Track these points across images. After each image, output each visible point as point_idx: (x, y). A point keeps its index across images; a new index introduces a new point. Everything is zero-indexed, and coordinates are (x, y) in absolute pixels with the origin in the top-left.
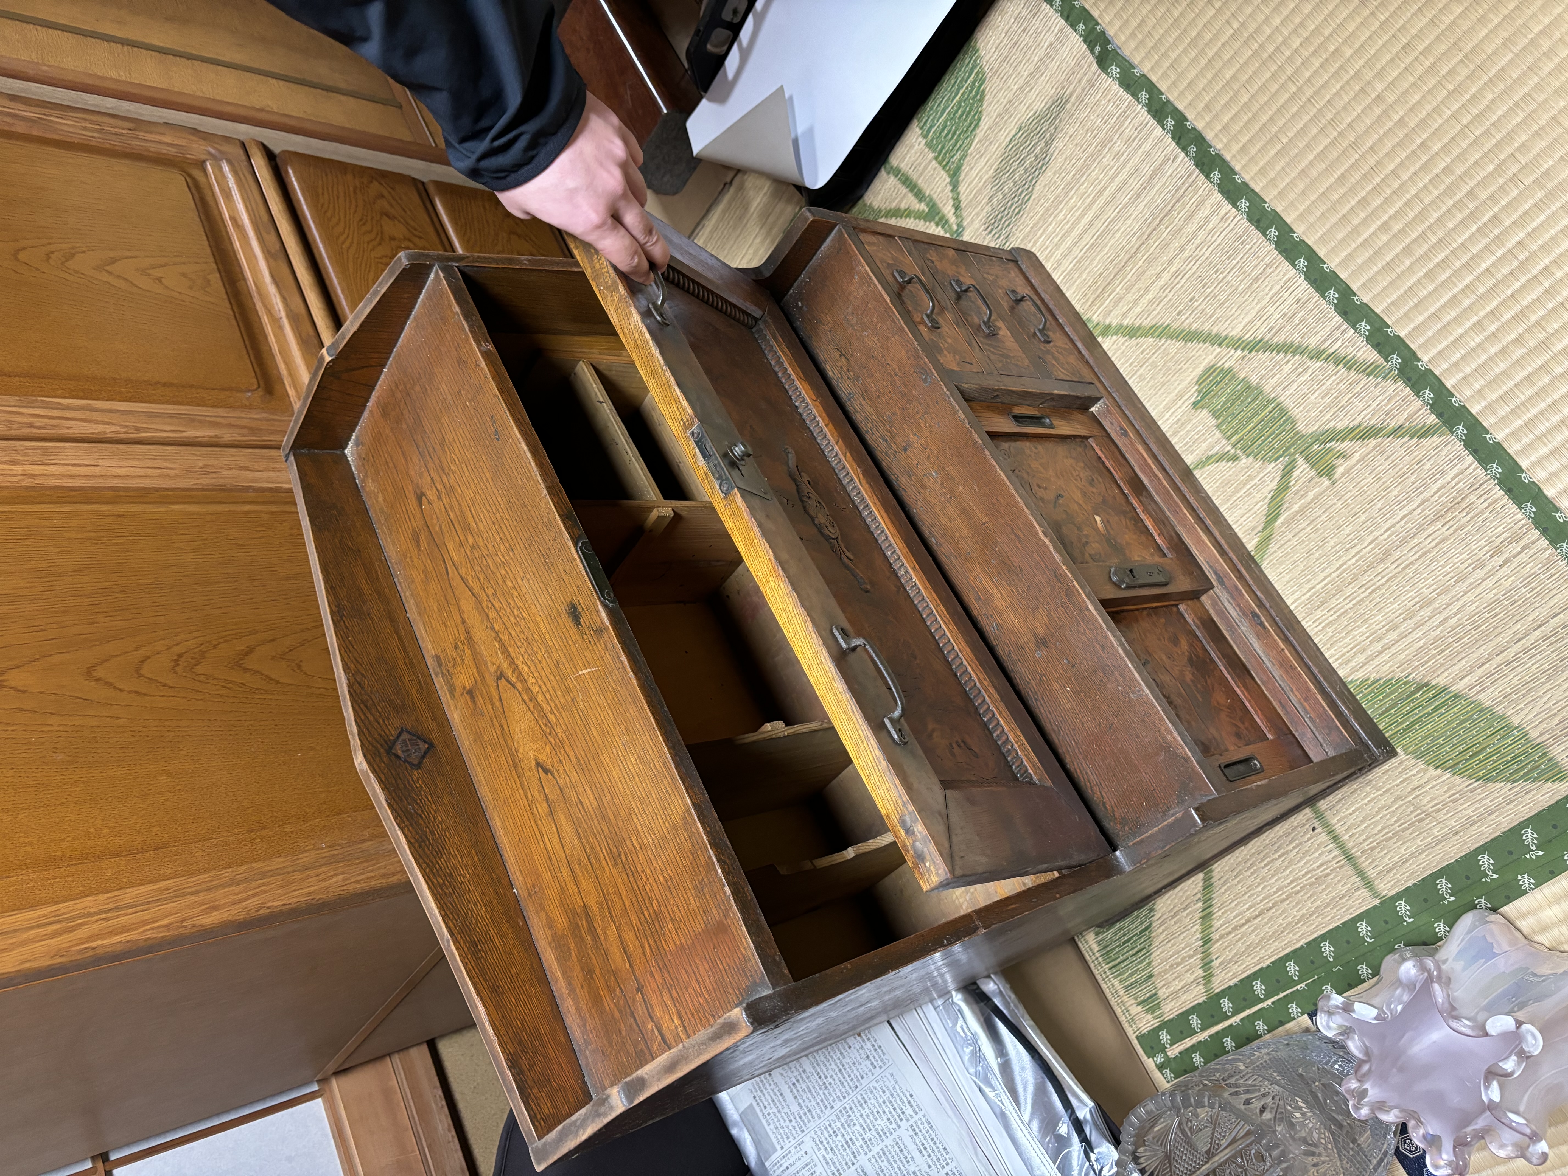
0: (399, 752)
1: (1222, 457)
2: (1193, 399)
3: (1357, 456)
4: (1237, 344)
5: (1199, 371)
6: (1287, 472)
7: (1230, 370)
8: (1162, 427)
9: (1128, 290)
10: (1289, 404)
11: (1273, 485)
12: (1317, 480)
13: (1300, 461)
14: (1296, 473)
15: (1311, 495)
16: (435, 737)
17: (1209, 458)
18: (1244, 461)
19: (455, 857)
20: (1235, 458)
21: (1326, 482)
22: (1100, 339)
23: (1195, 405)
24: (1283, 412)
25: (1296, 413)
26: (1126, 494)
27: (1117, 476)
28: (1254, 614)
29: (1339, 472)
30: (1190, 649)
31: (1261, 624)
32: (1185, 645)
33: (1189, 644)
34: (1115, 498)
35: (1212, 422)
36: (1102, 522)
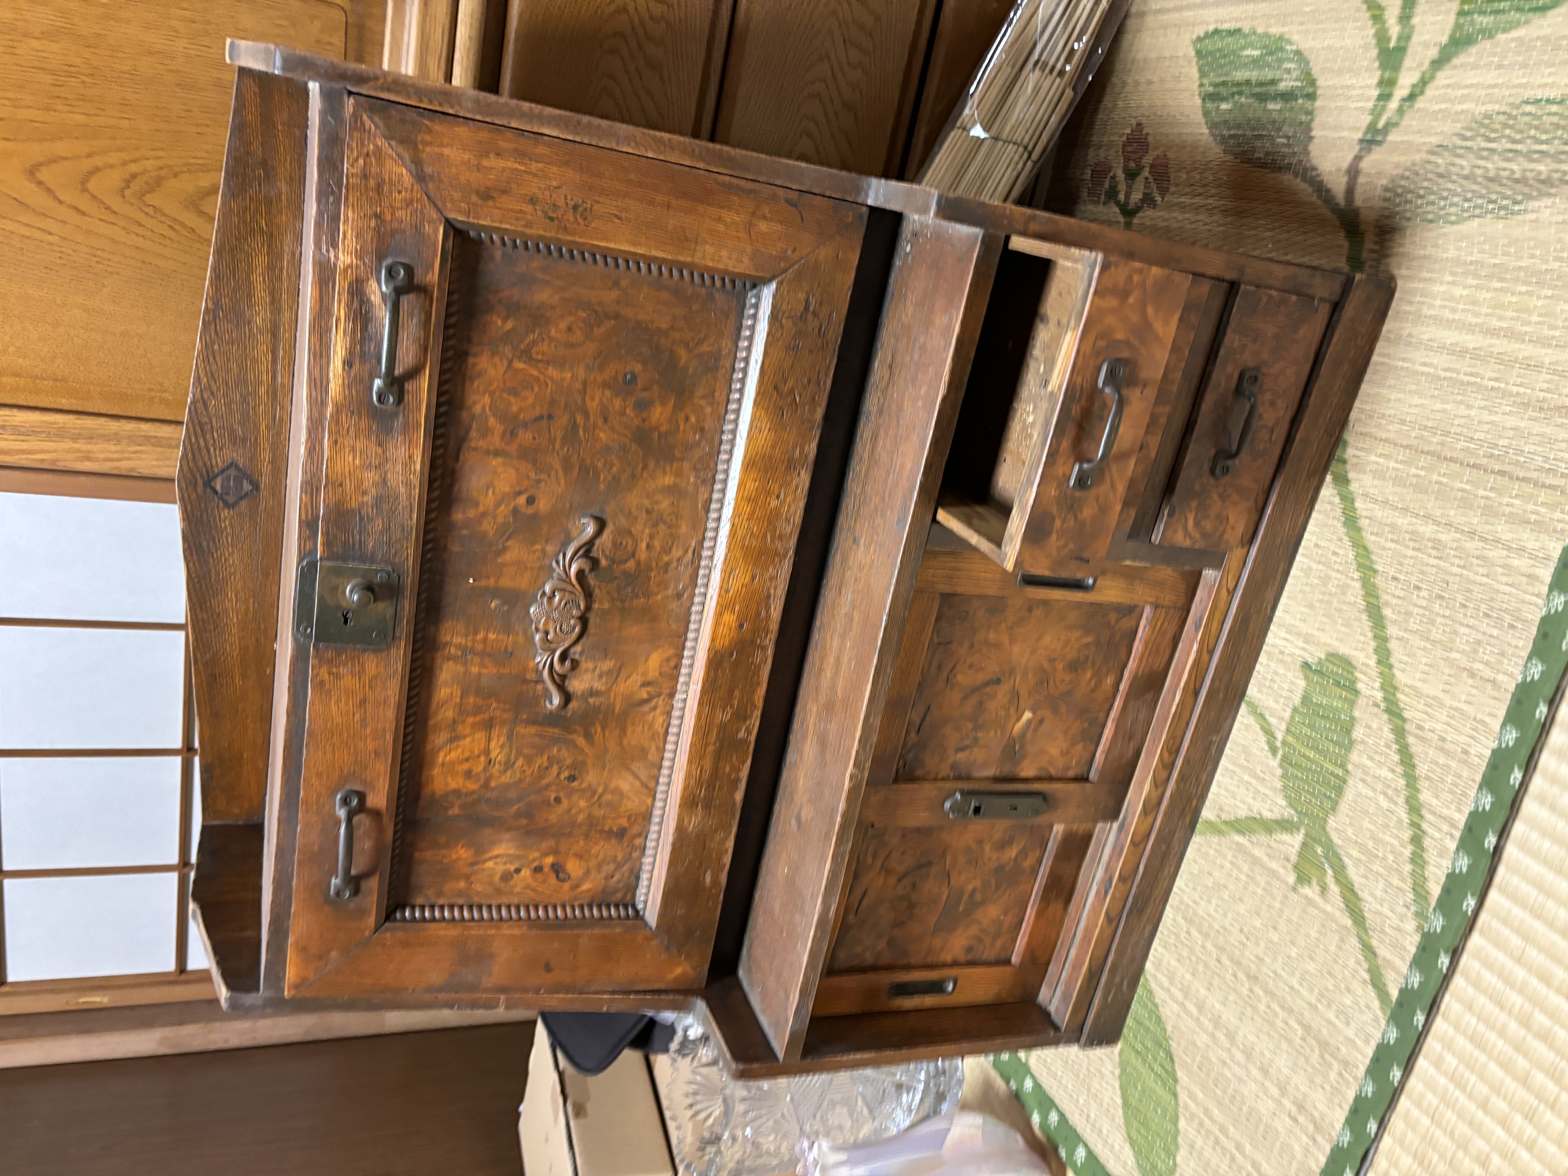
0: (218, 487)
1: (1268, 732)
2: (1310, 660)
3: (1329, 908)
4: (1389, 687)
5: (1344, 650)
6: (1285, 825)
7: (1357, 692)
8: (1270, 634)
10: (1349, 794)
11: (1267, 815)
12: (1289, 866)
13: (1300, 837)
14: (1286, 837)
15: (1274, 865)
16: (265, 480)
17: (1262, 716)
18: (1274, 763)
19: (231, 600)
20: (1274, 750)
21: (1291, 879)
22: (1329, 478)
23: (1306, 665)
24: (1339, 791)
25: (1344, 807)
26: (1117, 690)
27: (1132, 664)
28: (1110, 880)
29: (1306, 891)
30: (1016, 857)
31: (1106, 893)
32: (1012, 852)
33: (1023, 853)
34: (1093, 691)
35: (1297, 700)
36: (1029, 721)
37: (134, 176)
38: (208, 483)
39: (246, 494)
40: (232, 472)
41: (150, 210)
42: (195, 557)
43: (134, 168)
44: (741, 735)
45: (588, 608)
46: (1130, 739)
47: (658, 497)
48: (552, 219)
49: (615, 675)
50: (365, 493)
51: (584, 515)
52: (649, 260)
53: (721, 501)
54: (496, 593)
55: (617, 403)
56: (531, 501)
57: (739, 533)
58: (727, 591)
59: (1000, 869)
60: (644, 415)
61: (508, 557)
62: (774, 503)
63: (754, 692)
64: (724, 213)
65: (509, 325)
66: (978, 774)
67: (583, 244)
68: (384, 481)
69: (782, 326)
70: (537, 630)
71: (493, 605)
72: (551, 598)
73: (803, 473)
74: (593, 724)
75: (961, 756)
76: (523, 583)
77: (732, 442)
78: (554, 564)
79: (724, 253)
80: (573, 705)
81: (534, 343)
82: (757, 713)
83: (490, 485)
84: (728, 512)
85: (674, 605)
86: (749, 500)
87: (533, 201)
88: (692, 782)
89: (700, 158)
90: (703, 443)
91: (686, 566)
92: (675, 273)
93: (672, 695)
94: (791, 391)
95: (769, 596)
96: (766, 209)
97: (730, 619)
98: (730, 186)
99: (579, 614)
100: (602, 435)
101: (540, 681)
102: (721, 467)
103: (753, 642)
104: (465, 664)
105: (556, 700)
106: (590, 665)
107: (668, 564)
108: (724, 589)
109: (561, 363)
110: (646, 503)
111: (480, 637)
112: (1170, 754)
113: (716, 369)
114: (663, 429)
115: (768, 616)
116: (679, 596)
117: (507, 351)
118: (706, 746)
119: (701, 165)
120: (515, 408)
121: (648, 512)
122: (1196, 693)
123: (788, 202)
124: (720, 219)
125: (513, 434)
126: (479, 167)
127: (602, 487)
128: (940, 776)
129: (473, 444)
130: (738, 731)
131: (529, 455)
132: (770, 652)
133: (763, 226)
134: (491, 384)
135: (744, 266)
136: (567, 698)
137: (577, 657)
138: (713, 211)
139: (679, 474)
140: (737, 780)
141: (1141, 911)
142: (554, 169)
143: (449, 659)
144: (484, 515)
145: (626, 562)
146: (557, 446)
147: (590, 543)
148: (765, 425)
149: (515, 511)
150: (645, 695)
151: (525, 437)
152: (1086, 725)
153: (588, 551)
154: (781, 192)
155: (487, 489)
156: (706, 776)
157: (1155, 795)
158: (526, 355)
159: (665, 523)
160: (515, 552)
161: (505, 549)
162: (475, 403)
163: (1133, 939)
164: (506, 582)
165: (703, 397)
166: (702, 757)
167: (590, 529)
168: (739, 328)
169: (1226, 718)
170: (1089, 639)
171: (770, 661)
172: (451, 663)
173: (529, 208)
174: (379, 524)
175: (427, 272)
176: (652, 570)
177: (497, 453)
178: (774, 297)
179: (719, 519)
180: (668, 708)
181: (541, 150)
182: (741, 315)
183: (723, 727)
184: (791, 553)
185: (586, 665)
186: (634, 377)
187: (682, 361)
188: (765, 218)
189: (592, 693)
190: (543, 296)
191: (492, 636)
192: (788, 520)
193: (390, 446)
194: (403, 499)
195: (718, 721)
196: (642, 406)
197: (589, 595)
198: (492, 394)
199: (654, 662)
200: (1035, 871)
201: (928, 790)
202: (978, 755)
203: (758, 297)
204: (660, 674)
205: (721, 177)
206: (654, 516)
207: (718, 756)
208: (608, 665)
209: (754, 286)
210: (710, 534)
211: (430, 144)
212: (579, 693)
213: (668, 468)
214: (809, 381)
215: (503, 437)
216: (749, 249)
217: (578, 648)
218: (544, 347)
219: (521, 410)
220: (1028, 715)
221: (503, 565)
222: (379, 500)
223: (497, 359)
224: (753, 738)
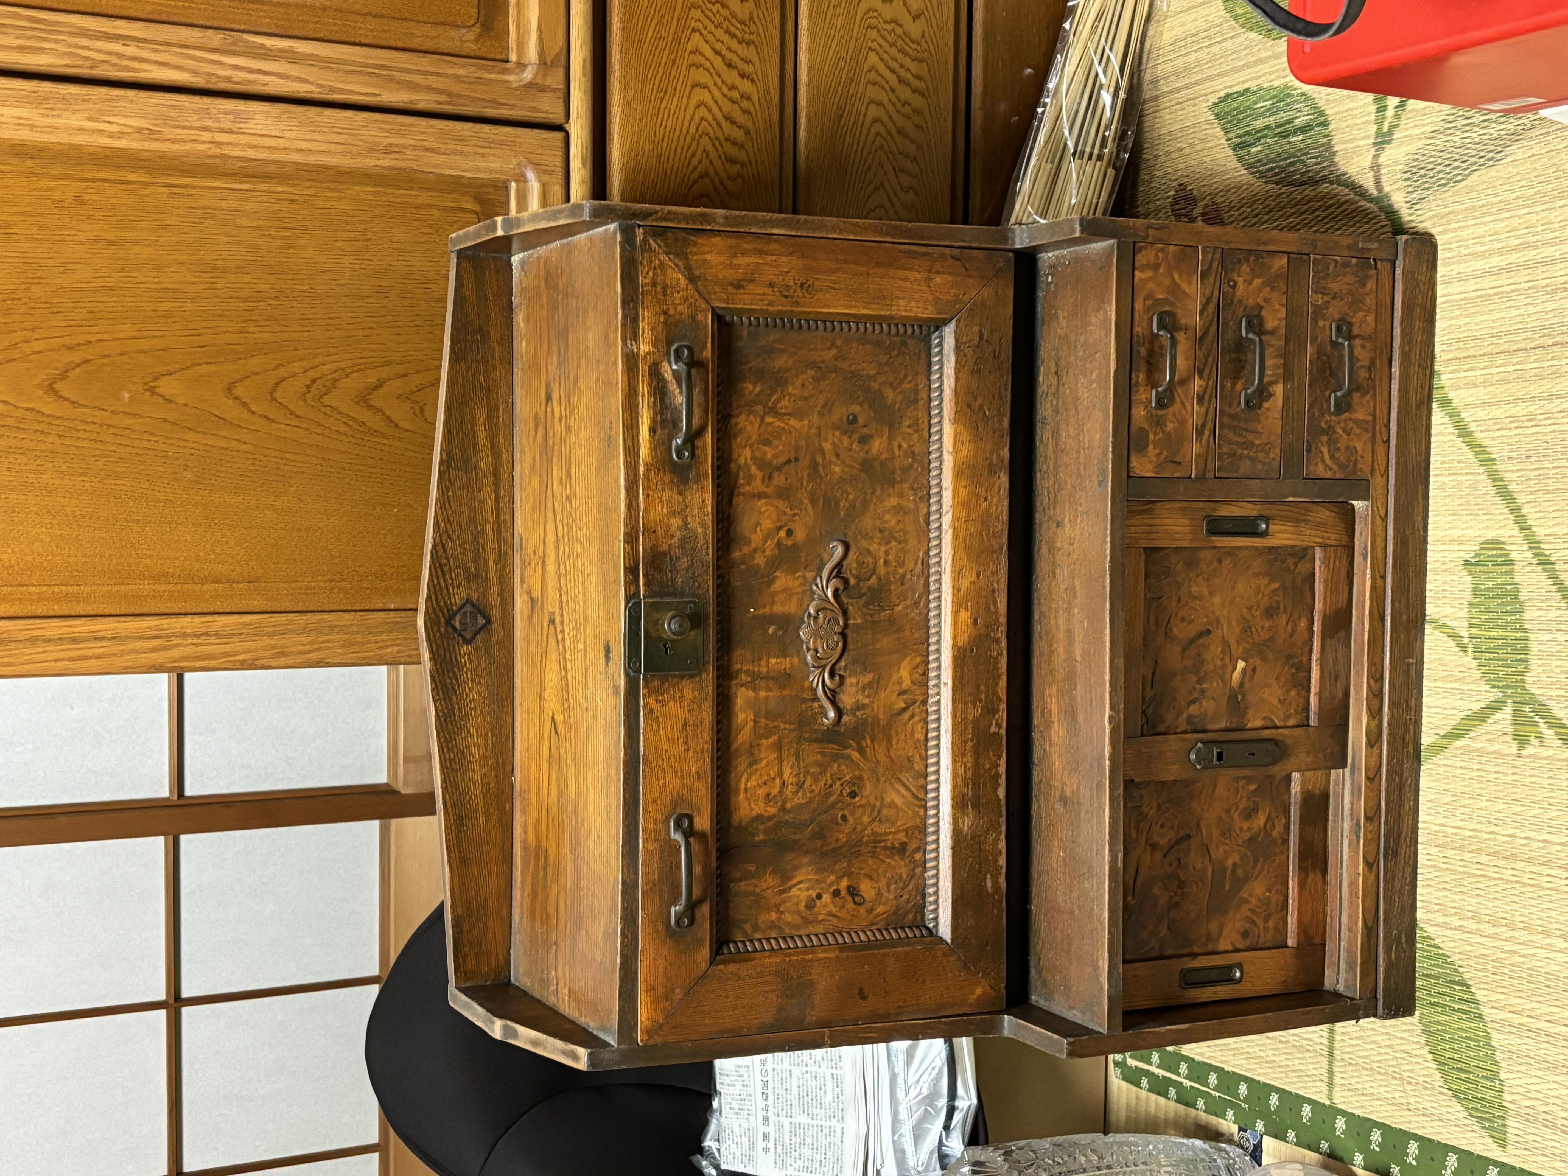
0: (457, 625)
1: (1454, 636)
2: (1467, 557)
3: (1550, 752)
4: (1534, 544)
5: (1491, 535)
6: (1494, 707)
7: (1511, 563)
8: (1429, 554)
9: (1486, 383)
10: (1534, 647)
11: (1476, 707)
12: (1509, 738)
13: (1508, 709)
14: (1498, 716)
15: (1496, 747)
16: (495, 614)
17: (1444, 626)
18: (1468, 659)
19: (472, 736)
20: (1464, 648)
21: (1514, 750)
22: (1435, 405)
23: (1467, 563)
24: (1525, 651)
25: (1534, 662)
26: (1313, 632)
27: (1318, 606)
28: (1358, 824)
29: (1529, 750)
30: (1265, 825)
31: (1358, 837)
32: (1260, 820)
33: (1268, 819)
34: (1291, 636)
35: (1469, 596)
36: (1244, 670)
37: (314, 381)
38: (449, 622)
39: (481, 629)
40: (468, 608)
41: (328, 410)
42: (442, 696)
43: (312, 374)
44: (993, 729)
45: (846, 625)
46: (1336, 679)
47: (887, 517)
48: (786, 297)
49: (875, 686)
50: (673, 536)
51: (831, 540)
52: (859, 318)
53: (939, 511)
54: (771, 619)
55: (846, 441)
56: (789, 533)
57: (961, 534)
58: (959, 590)
59: (1252, 840)
60: (867, 447)
61: (777, 586)
62: (985, 505)
63: (997, 684)
64: (908, 273)
65: (758, 389)
66: (1210, 727)
67: (811, 313)
68: (686, 524)
69: (965, 355)
70: (808, 649)
71: (770, 631)
72: (816, 618)
73: (1002, 475)
74: (864, 738)
75: (1193, 709)
76: (792, 607)
77: (940, 458)
78: (814, 587)
79: (913, 304)
80: (845, 719)
81: (778, 401)
82: (1003, 706)
83: (758, 524)
84: (947, 519)
85: (914, 614)
86: (963, 504)
87: (771, 285)
88: (959, 780)
89: (887, 234)
90: (916, 465)
91: (919, 576)
92: (877, 327)
93: (925, 702)
94: (981, 407)
95: (993, 591)
96: (938, 266)
97: (965, 615)
98: (909, 253)
99: (840, 630)
100: (837, 470)
101: (816, 699)
102: (933, 482)
103: (988, 635)
104: (754, 690)
105: (832, 714)
106: (854, 680)
107: (903, 577)
108: (956, 589)
109: (797, 414)
110: (878, 523)
111: (763, 662)
112: (1376, 681)
113: (916, 401)
114: (883, 457)
115: (997, 611)
116: (916, 604)
117: (759, 409)
118: (965, 742)
119: (889, 239)
120: (769, 456)
121: (881, 531)
122: (1382, 619)
123: (953, 257)
124: (906, 279)
125: (770, 477)
126: (731, 266)
127: (842, 513)
128: (1179, 730)
129: (741, 490)
130: (990, 725)
131: (783, 494)
132: (1004, 644)
133: (938, 279)
134: (750, 438)
135: (929, 312)
136: (840, 713)
137: (842, 673)
138: (901, 273)
139: (901, 495)
140: (998, 776)
141: (1396, 853)
142: (783, 259)
143: (742, 685)
144: (755, 550)
145: (869, 579)
146: (805, 483)
147: (839, 565)
148: (965, 437)
149: (779, 544)
150: (903, 705)
151: (779, 480)
152: (1294, 670)
153: (839, 572)
154: (947, 251)
155: (756, 526)
156: (970, 774)
157: (1374, 724)
158: (773, 411)
159: (895, 539)
160: (782, 581)
161: (774, 579)
162: (739, 455)
163: (1397, 885)
164: (778, 609)
165: (909, 426)
166: (963, 755)
167: (839, 551)
168: (929, 364)
169: (1416, 640)
170: (1276, 585)
171: (1005, 652)
172: (743, 689)
173: (769, 291)
174: (684, 563)
175: (702, 351)
176: (891, 583)
177: (760, 496)
178: (956, 332)
179: (939, 528)
180: (924, 715)
181: (773, 246)
182: (929, 355)
183: (976, 722)
184: (1005, 548)
185: (850, 680)
186: (855, 418)
187: (891, 398)
188: (938, 272)
189: (859, 707)
190: (781, 361)
191: (773, 661)
192: (997, 518)
193: (688, 494)
194: (701, 537)
195: (971, 717)
196: (864, 440)
197: (845, 613)
198: (751, 446)
199: (905, 673)
200: (1286, 841)
201: (1173, 743)
202: (1208, 706)
203: (941, 337)
204: (913, 682)
205: (903, 247)
206: (886, 533)
207: (977, 754)
208: (869, 677)
209: (937, 328)
210: (934, 543)
211: (696, 254)
212: (848, 707)
213: (891, 491)
214: (993, 397)
215: (763, 480)
216: (931, 298)
217: (842, 664)
218: (785, 402)
219: (775, 456)
220: (1241, 664)
221: (775, 593)
222: (683, 541)
223: (751, 417)
224: (1003, 732)
